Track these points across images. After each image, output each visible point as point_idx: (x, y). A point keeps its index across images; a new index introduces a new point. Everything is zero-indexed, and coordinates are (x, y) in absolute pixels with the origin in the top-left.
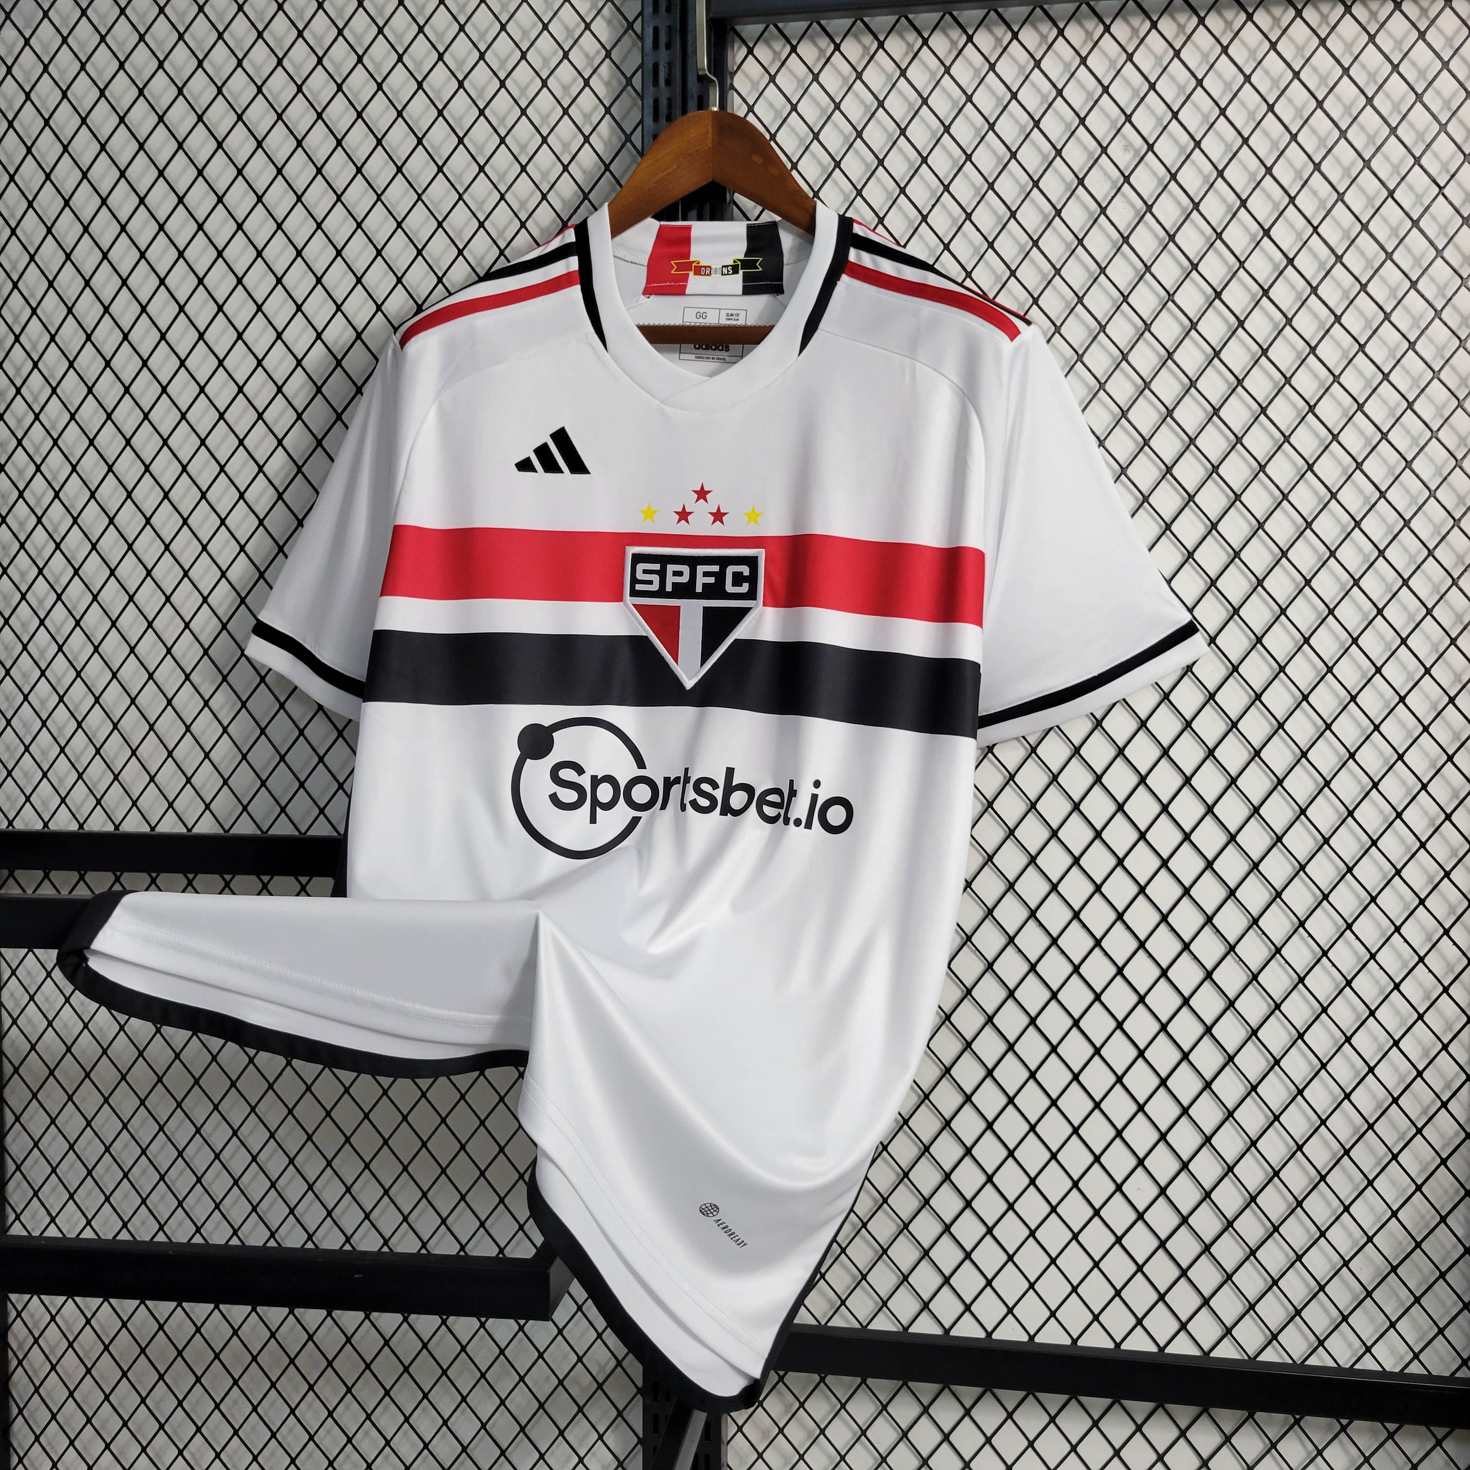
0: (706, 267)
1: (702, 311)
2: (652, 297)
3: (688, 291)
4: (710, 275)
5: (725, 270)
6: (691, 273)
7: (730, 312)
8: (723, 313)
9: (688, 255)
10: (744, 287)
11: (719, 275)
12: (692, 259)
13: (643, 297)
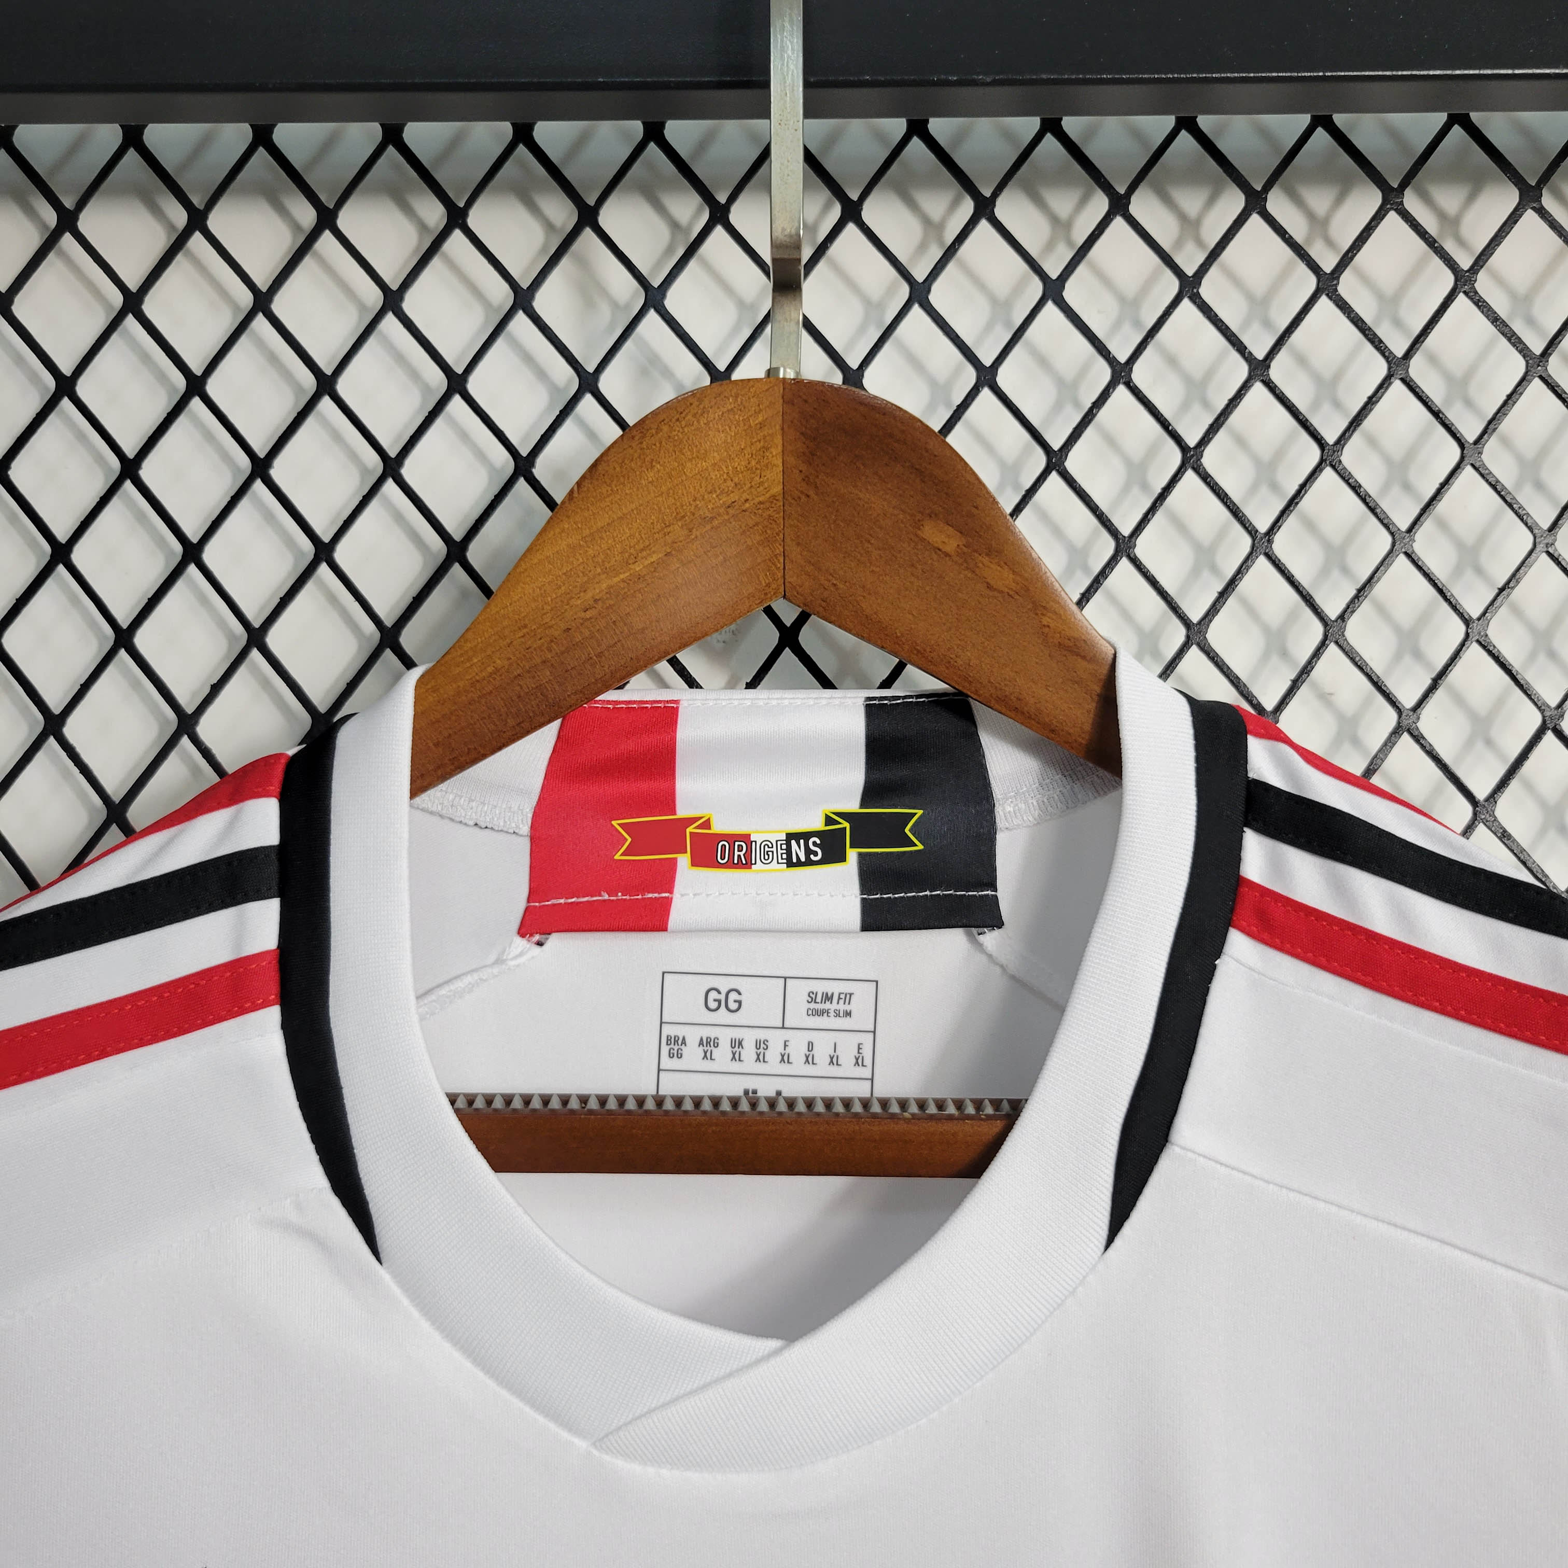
0: (732, 839)
1: (724, 985)
2: (556, 941)
3: (677, 916)
4: (748, 865)
5: (798, 851)
6: (684, 861)
7: (821, 988)
8: (798, 992)
9: (668, 802)
10: (868, 908)
11: (778, 867)
12: (683, 811)
13: (521, 944)
